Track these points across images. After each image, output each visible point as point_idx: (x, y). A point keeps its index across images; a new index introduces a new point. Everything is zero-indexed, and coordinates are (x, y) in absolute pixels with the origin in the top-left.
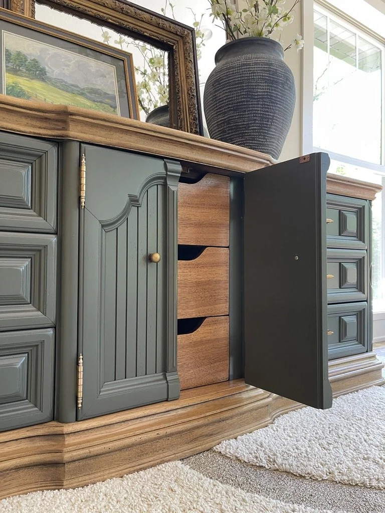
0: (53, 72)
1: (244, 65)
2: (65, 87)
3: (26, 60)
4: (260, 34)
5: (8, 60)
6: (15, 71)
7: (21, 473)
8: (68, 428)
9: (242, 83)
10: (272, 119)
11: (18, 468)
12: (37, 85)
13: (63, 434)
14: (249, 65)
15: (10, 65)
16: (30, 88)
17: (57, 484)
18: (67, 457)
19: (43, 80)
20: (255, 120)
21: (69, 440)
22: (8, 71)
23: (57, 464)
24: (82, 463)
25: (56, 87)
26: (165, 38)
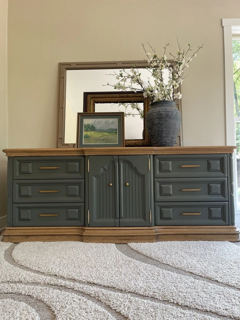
0: (98, 127)
1: (151, 113)
2: (101, 131)
3: (90, 126)
4: (159, 99)
5: (85, 128)
6: (86, 131)
7: (75, 236)
8: (86, 228)
9: (150, 120)
10: (162, 131)
11: (74, 235)
12: (93, 133)
13: (84, 229)
14: (152, 113)
15: (85, 129)
16: (90, 134)
17: (82, 241)
18: (84, 234)
19: (94, 131)
20: (156, 132)
21: (86, 231)
22: (85, 131)
23: (82, 236)
24: (88, 237)
25: (98, 132)
26: (140, 100)
